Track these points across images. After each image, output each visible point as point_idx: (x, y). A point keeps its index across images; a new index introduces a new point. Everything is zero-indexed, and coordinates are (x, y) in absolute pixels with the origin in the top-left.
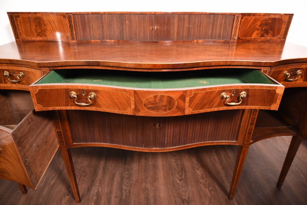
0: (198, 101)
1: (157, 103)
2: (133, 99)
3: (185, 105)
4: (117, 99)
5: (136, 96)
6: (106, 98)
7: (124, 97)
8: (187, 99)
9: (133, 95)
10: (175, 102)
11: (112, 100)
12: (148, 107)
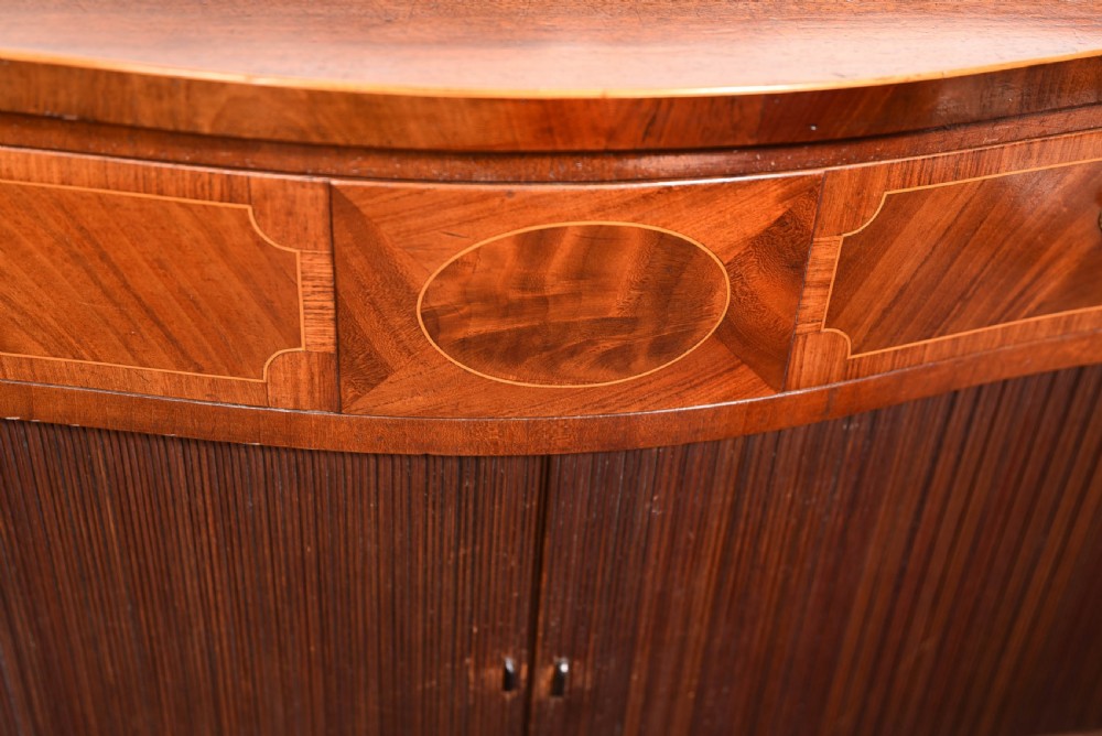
0: (909, 266)
1: (544, 301)
2: (323, 268)
3: (794, 311)
4: (159, 265)
5: (344, 238)
6: (40, 257)
7: (223, 252)
8: (826, 254)
9: (317, 226)
10: (711, 291)
11: (109, 280)
12: (460, 335)
